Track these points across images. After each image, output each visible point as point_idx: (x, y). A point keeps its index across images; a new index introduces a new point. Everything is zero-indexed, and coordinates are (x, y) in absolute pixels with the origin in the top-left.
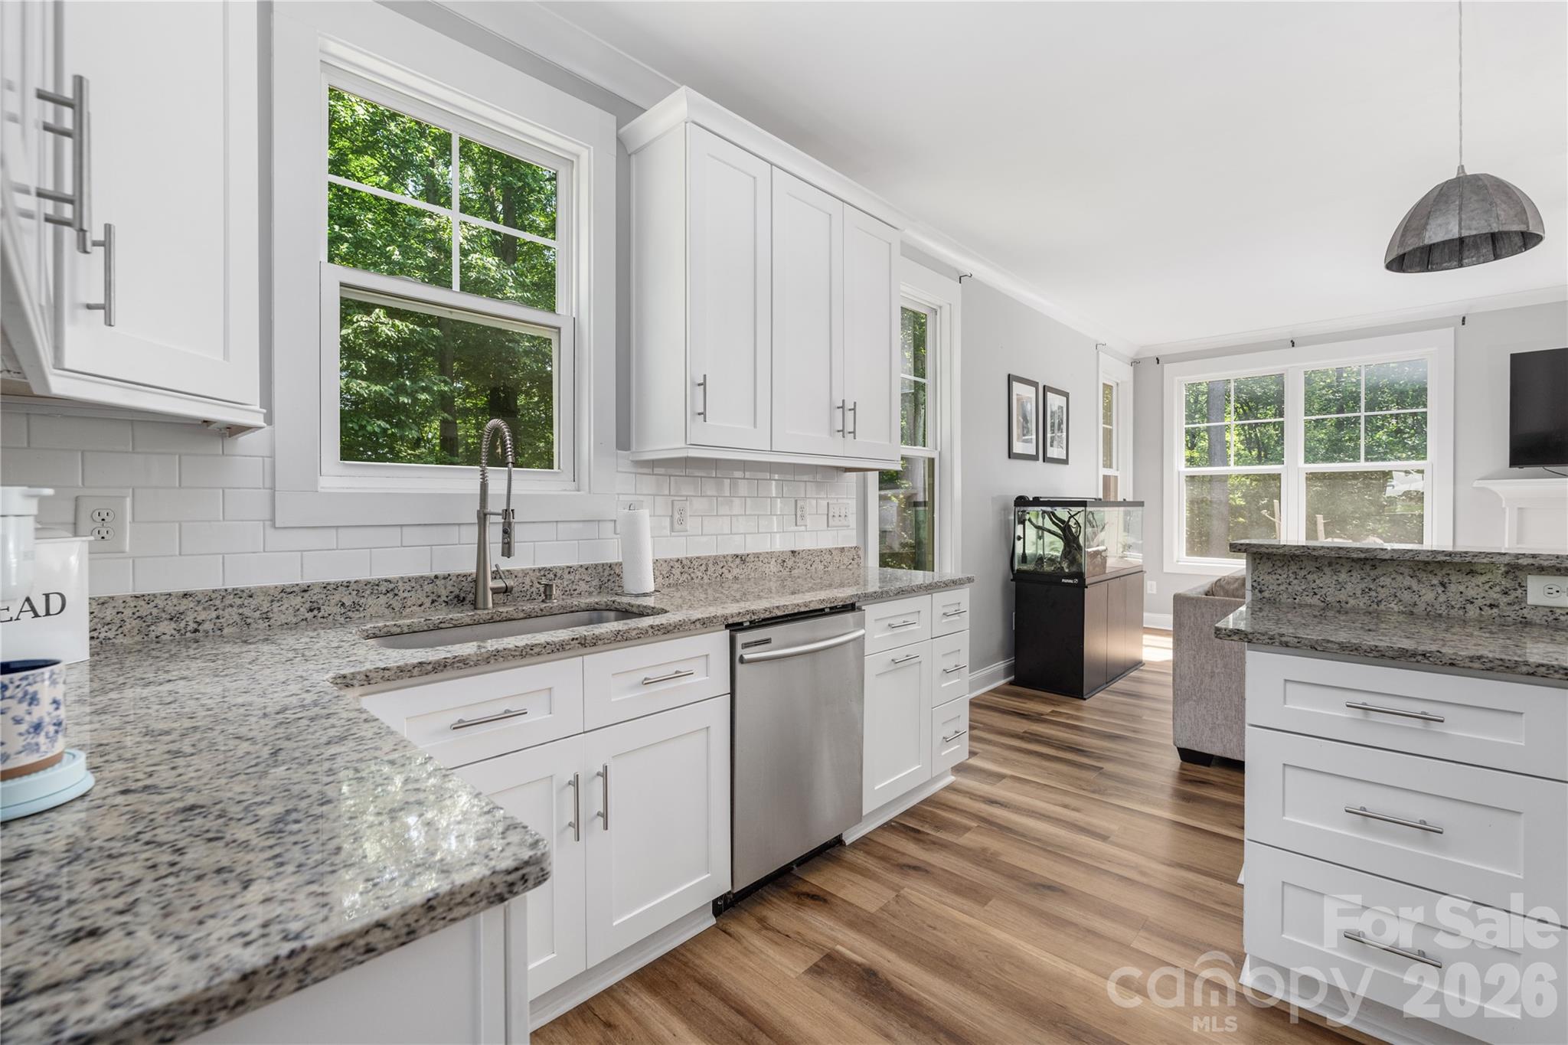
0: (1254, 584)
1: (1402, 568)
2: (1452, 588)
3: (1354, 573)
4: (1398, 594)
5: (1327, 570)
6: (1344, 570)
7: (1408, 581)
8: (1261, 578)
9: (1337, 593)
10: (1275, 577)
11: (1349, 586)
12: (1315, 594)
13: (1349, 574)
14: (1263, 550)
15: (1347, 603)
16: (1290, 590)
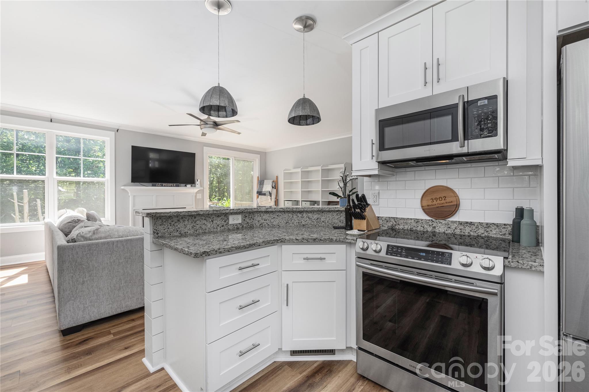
0: (155, 231)
1: (202, 217)
2: (214, 222)
3: (190, 221)
4: (201, 227)
5: (181, 220)
6: (186, 220)
7: (205, 222)
8: (157, 228)
9: (185, 229)
10: (163, 226)
11: (188, 226)
12: (177, 231)
13: (188, 221)
14: (162, 215)
15: (187, 233)
16: (169, 231)
